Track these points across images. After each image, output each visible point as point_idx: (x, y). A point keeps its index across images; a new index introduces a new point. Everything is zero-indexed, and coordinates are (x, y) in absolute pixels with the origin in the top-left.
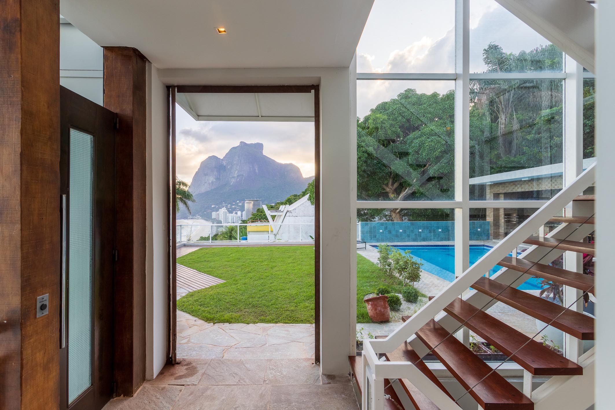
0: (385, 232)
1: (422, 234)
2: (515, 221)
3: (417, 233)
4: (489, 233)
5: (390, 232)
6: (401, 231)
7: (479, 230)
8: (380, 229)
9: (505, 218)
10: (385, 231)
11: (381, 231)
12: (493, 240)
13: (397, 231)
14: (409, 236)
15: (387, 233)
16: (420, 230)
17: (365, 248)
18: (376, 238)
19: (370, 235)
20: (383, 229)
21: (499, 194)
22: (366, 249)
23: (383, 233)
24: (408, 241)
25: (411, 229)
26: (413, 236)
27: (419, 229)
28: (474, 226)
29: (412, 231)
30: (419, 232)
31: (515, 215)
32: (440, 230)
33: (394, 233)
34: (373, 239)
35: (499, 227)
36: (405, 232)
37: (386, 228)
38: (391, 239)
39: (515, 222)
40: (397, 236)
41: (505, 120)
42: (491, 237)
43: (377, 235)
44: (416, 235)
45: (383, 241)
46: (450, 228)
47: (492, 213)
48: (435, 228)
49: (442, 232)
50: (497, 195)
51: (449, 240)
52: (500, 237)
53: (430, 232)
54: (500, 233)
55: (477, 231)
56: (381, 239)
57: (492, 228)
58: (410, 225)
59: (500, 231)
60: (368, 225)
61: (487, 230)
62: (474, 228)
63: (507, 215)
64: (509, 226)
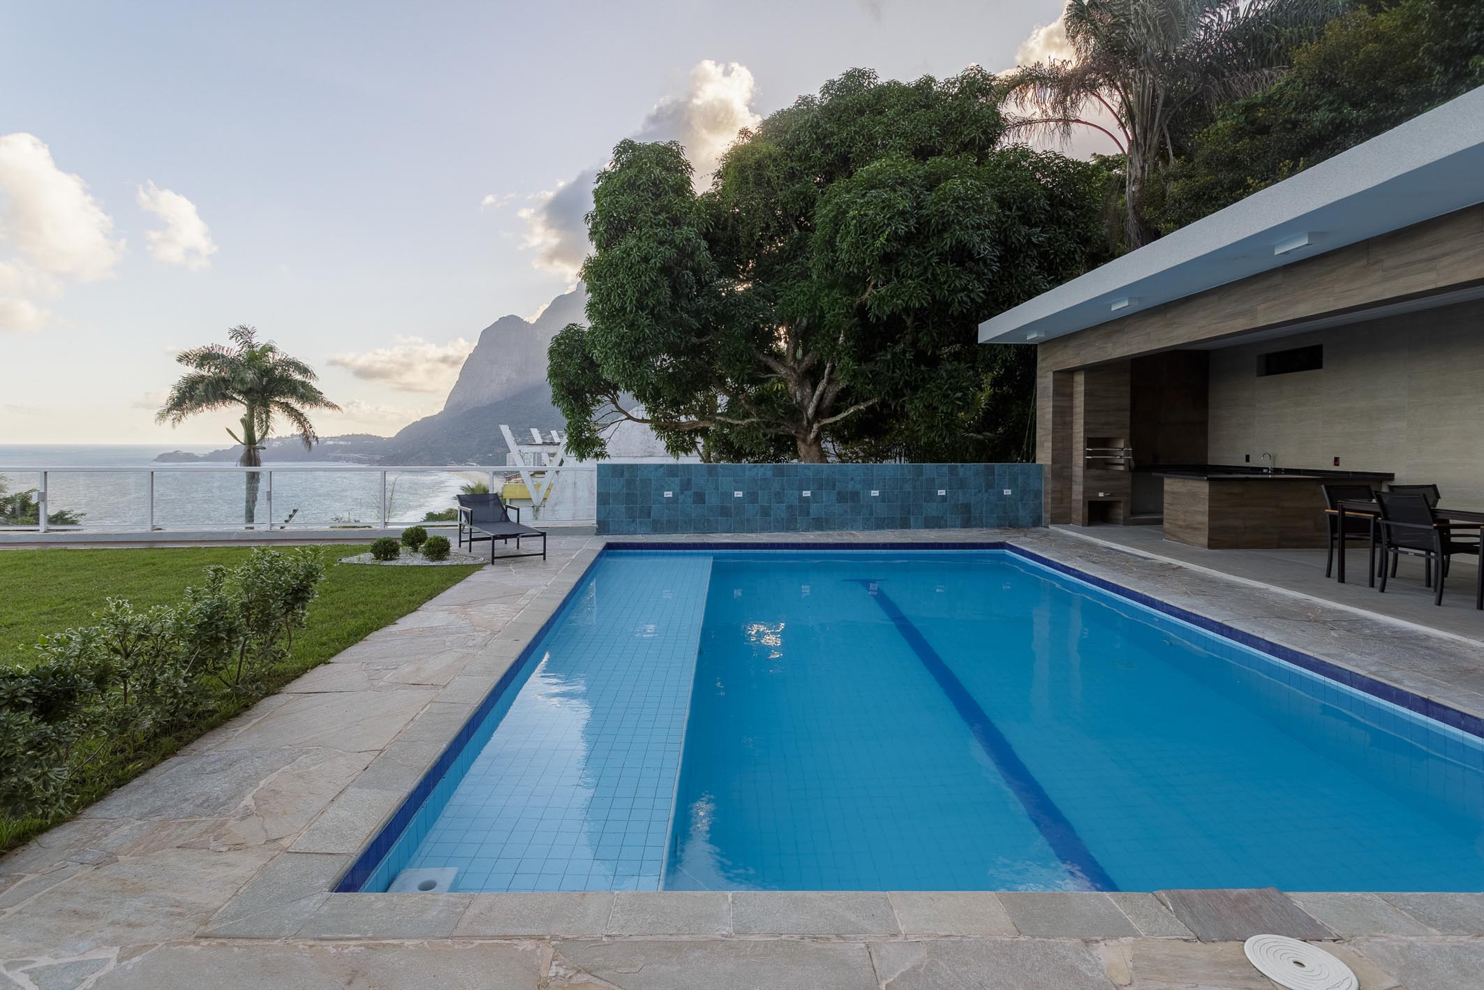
0: (681, 498)
1: (814, 506)
2: (1123, 465)
3: (796, 503)
4: (1041, 503)
5: (700, 498)
6: (738, 494)
7: (1007, 492)
8: (664, 488)
9: (1089, 453)
10: (682, 493)
11: (668, 494)
12: (1052, 527)
13: (727, 496)
14: (765, 512)
15: (690, 500)
16: (807, 494)
17: (544, 554)
18: (649, 516)
19: (629, 509)
20: (678, 490)
21: (1071, 372)
22: (544, 559)
23: (674, 500)
24: (763, 529)
25: (776, 486)
26: (780, 510)
27: (802, 489)
28: (990, 478)
29: (779, 497)
30: (803, 499)
31: (1121, 444)
32: (875, 493)
33: (713, 500)
34: (640, 523)
35: (1071, 481)
36: (752, 497)
37: (686, 485)
38: (702, 521)
39: (1121, 468)
40: (724, 511)
41: (1143, 168)
42: (1046, 516)
43: (655, 508)
44: (790, 507)
45: (673, 527)
46: (908, 487)
47: (1050, 437)
48: (858, 487)
49: (883, 498)
50: (1064, 377)
51: (905, 525)
52: (1074, 516)
53: (842, 498)
54: (1074, 504)
55: (1001, 497)
56: (669, 521)
57: (1047, 486)
58: (769, 473)
59: (1074, 497)
60: (622, 475)
61: (1038, 494)
62: (990, 486)
63: (1095, 442)
64: (1099, 478)
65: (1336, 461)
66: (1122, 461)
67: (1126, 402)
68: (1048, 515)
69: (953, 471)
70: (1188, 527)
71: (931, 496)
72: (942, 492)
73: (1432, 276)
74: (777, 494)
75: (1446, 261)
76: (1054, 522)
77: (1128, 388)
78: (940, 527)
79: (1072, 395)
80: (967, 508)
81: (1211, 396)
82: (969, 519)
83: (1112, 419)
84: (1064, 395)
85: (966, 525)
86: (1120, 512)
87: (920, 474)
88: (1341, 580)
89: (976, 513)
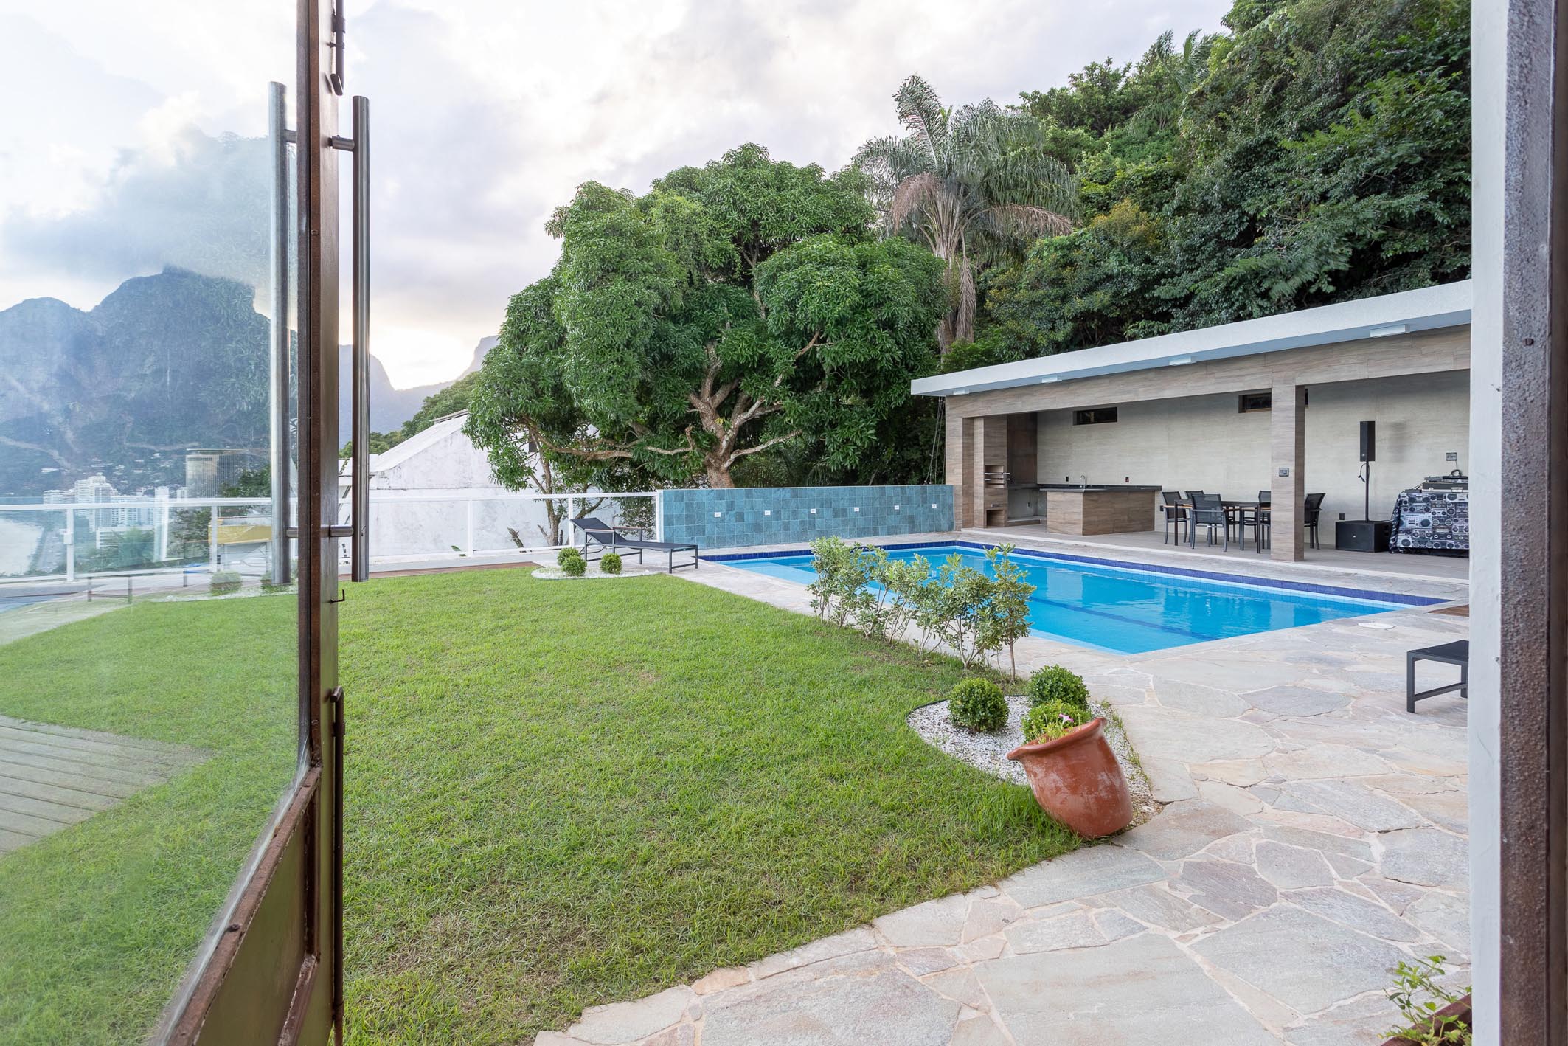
0: (727, 517)
1: (818, 521)
2: (1003, 484)
3: (807, 519)
4: (953, 514)
5: (740, 517)
6: (768, 513)
7: (934, 506)
8: (713, 510)
9: (987, 477)
10: (728, 513)
11: (718, 515)
12: (964, 530)
13: (760, 514)
14: (786, 527)
15: (733, 519)
16: (813, 511)
17: (696, 564)
18: (704, 534)
19: (688, 529)
20: (724, 511)
21: (973, 419)
22: (698, 567)
23: (722, 520)
24: (785, 541)
26: (795, 525)
27: (810, 508)
28: (924, 495)
29: (795, 514)
30: (810, 516)
31: (1001, 470)
32: (857, 509)
33: (750, 518)
34: (697, 540)
36: (777, 515)
37: (730, 506)
38: (742, 536)
39: (1002, 487)
40: (758, 528)
42: (957, 522)
43: (708, 526)
44: (802, 522)
45: (722, 542)
46: (877, 504)
47: (960, 465)
48: (846, 504)
49: (862, 513)
50: (969, 422)
51: (876, 533)
52: (976, 521)
53: (836, 514)
54: (976, 513)
55: (931, 510)
56: (718, 538)
57: (959, 501)
58: (788, 496)
59: (976, 508)
60: (683, 499)
61: (951, 507)
62: (924, 501)
63: (988, 469)
64: (991, 494)
65: (1127, 479)
66: (1002, 482)
67: (1005, 441)
68: (960, 522)
69: (903, 491)
70: (1066, 523)
71: (890, 510)
72: (897, 507)
73: (1241, 384)
74: (794, 511)
75: (1248, 378)
76: (964, 527)
77: (1005, 431)
78: (898, 532)
79: (973, 435)
80: (912, 519)
81: (1039, 436)
82: (913, 527)
83: (998, 452)
84: (969, 435)
85: (911, 532)
86: (1002, 518)
87: (883, 493)
88: (1176, 544)
89: (917, 522)
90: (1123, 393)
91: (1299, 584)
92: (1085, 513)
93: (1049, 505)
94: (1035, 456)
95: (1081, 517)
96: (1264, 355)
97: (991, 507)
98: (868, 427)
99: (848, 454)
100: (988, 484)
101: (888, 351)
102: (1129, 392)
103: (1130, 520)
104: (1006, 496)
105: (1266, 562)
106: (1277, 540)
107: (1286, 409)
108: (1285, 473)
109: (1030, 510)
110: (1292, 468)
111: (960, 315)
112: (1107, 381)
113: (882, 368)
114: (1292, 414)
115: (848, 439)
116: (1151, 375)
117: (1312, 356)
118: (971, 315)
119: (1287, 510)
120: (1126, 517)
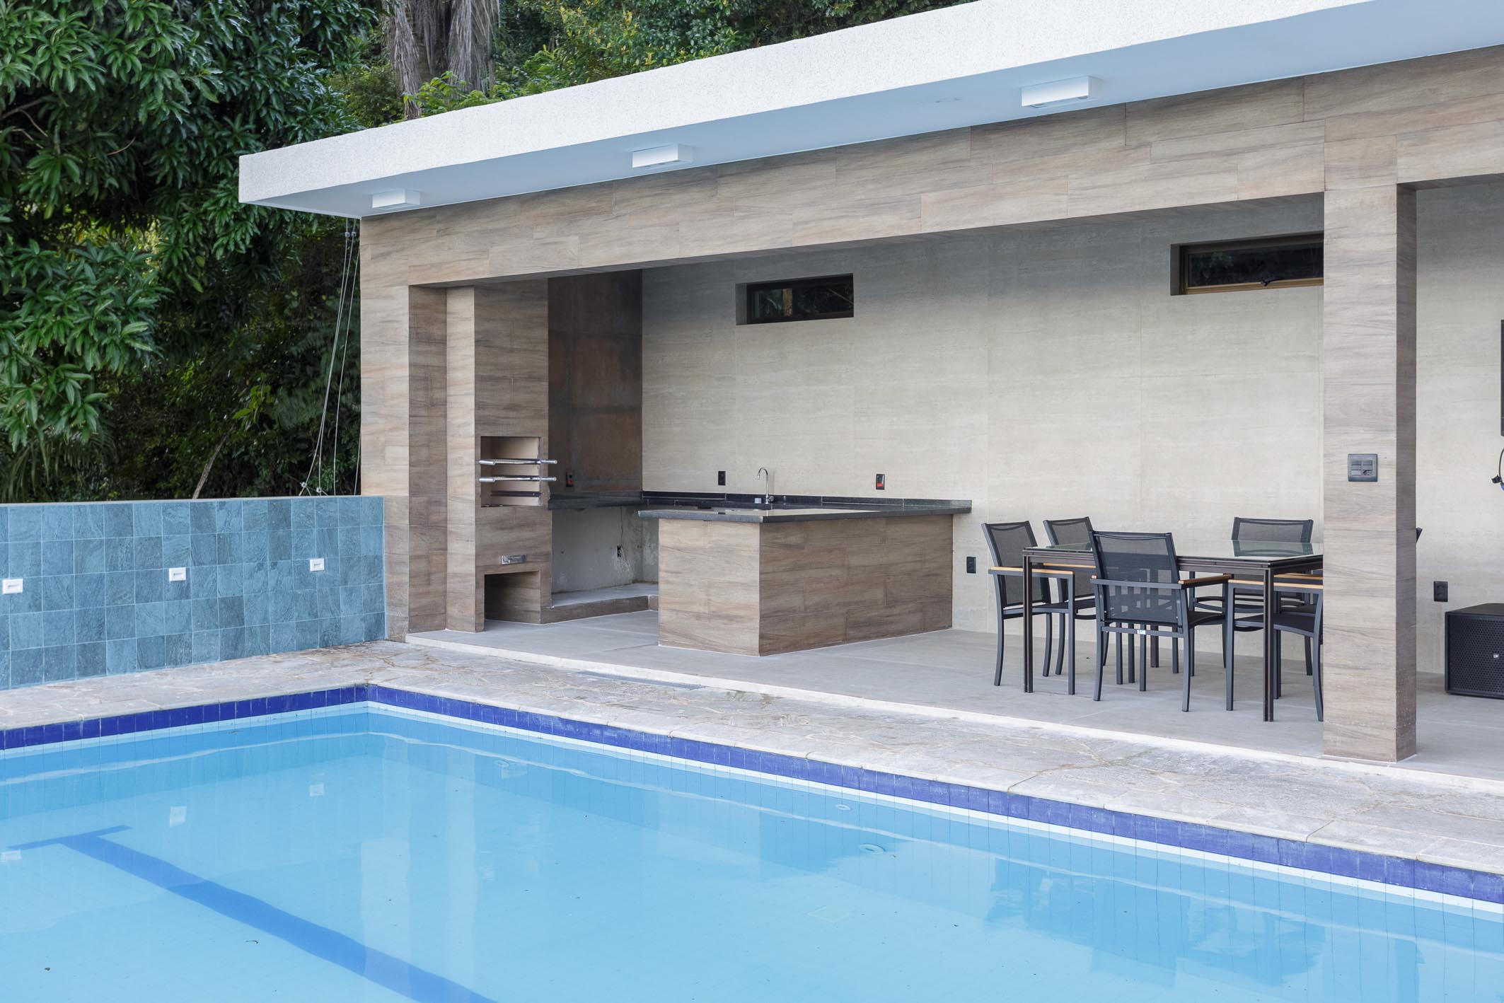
2: (536, 494)
4: (381, 587)
7: (317, 565)
9: (486, 471)
12: (414, 640)
21: (442, 290)
28: (281, 532)
31: (532, 450)
35: (445, 531)
39: (534, 502)
42: (395, 615)
46: (97, 565)
47: (404, 435)
49: (32, 597)
50: (429, 299)
51: (91, 664)
52: (453, 610)
54: (452, 585)
55: (306, 576)
57: (400, 547)
59: (452, 568)
61: (374, 566)
62: (281, 551)
63: (491, 446)
64: (500, 525)
65: (881, 481)
66: (535, 487)
67: (541, 362)
68: (403, 613)
69: (201, 520)
70: (714, 616)
71: (152, 584)
72: (177, 574)
73: (1231, 180)
75: (1251, 160)
76: (415, 628)
77: (543, 333)
78: (175, 662)
79: (443, 342)
80: (233, 610)
81: (649, 358)
82: (239, 636)
83: (521, 397)
84: (429, 340)
85: (234, 650)
86: (534, 595)
87: (124, 527)
88: (1029, 687)
89: (252, 620)
90: (874, 207)
91: (1472, 874)
92: (768, 587)
93: (666, 562)
94: (635, 410)
95: (754, 597)
96: (1299, 85)
97: (503, 563)
98: (129, 313)
99: (62, 398)
100: (492, 496)
101: (178, 62)
102: (893, 206)
103: (891, 602)
104: (544, 531)
105: (1311, 762)
106: (1344, 688)
107: (1369, 262)
108: (1364, 470)
109: (622, 567)
110: (1388, 454)
111: (455, 26)
112: (829, 169)
113: (151, 117)
114: (1388, 276)
115: (59, 349)
116: (959, 150)
117: (1446, 88)
118: (486, 31)
119: (1372, 593)
120: (878, 594)
